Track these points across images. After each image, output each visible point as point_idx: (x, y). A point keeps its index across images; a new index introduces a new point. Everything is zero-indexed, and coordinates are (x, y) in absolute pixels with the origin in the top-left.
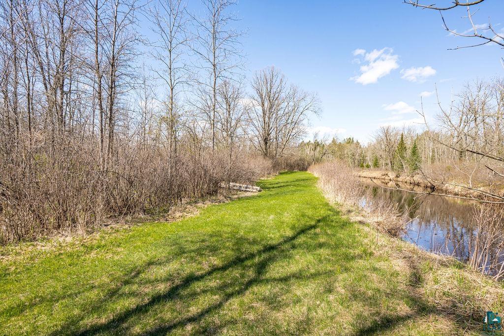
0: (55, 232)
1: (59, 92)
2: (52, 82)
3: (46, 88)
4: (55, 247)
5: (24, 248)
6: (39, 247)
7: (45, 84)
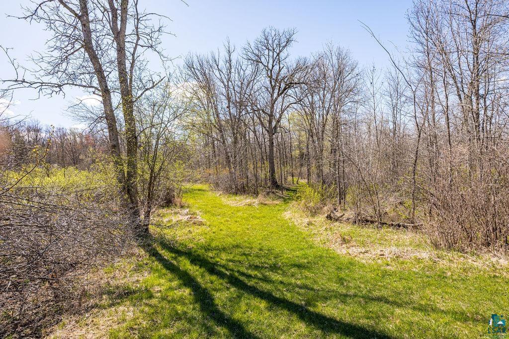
0: (485, 249)
1: (474, 98)
2: (466, 91)
3: (460, 98)
4: (488, 266)
5: (456, 257)
6: (470, 261)
7: (459, 96)
